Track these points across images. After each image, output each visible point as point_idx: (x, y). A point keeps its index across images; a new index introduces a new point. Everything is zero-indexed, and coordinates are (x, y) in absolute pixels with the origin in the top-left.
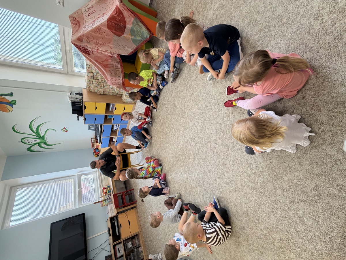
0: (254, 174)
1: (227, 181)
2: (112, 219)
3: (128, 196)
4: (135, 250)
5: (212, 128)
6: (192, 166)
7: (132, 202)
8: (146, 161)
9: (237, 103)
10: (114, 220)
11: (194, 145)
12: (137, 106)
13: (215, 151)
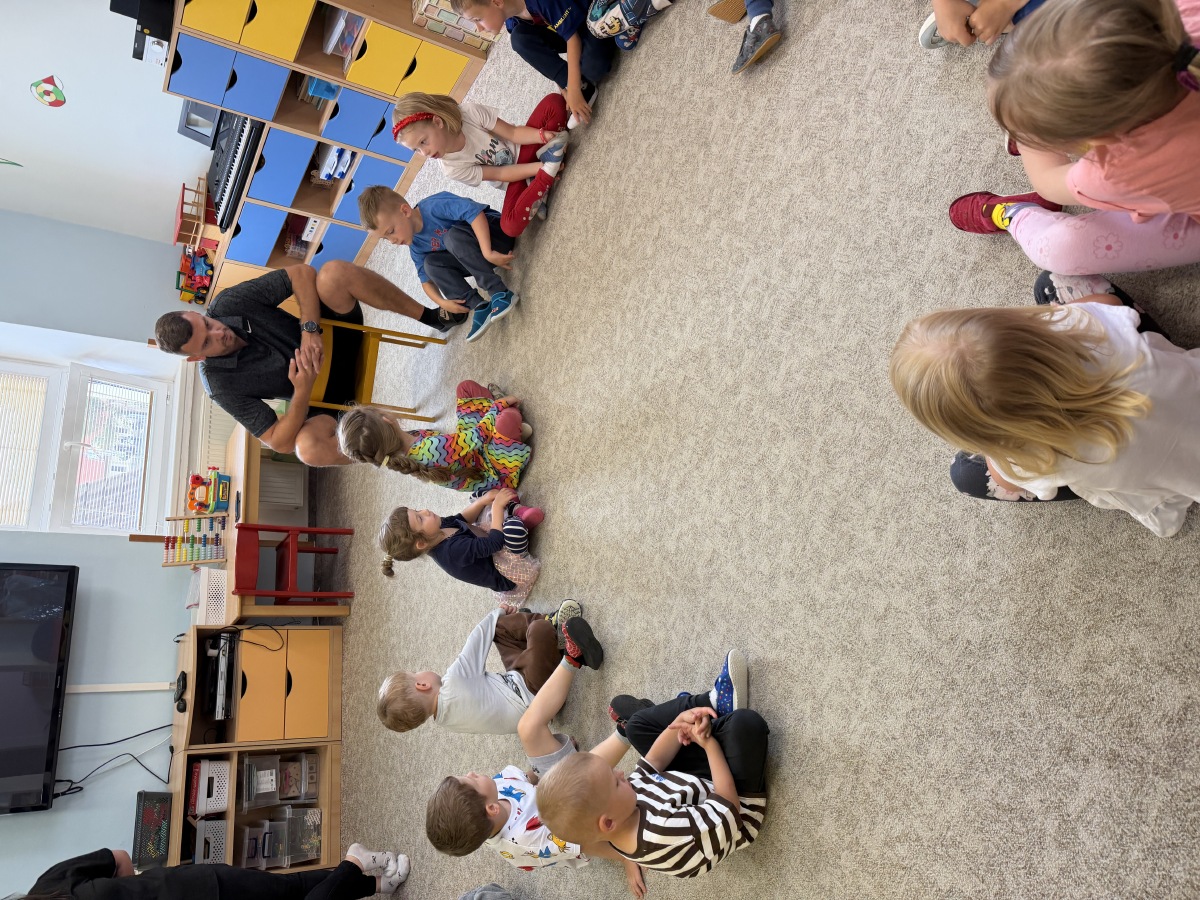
0: (957, 593)
1: (822, 600)
2: (207, 639)
3: (312, 555)
4: (288, 812)
5: (847, 317)
6: (682, 485)
7: (330, 590)
8: (460, 401)
9: (1010, 219)
10: (216, 646)
11: (730, 383)
12: (489, 69)
13: (820, 440)
